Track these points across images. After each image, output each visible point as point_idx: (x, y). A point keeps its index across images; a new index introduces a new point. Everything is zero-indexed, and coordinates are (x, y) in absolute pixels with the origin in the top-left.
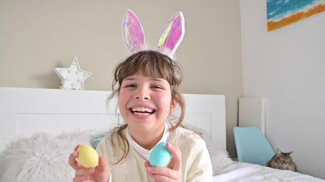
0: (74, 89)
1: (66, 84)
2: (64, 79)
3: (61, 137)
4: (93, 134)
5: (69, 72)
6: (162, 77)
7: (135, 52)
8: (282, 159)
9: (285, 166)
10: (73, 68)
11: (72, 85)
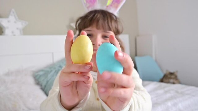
0: (14, 35)
1: (7, 32)
2: (4, 28)
3: (8, 74)
4: (34, 69)
5: (9, 21)
6: (110, 30)
7: (91, 9)
8: (169, 76)
9: (172, 81)
10: (12, 18)
11: (13, 32)
